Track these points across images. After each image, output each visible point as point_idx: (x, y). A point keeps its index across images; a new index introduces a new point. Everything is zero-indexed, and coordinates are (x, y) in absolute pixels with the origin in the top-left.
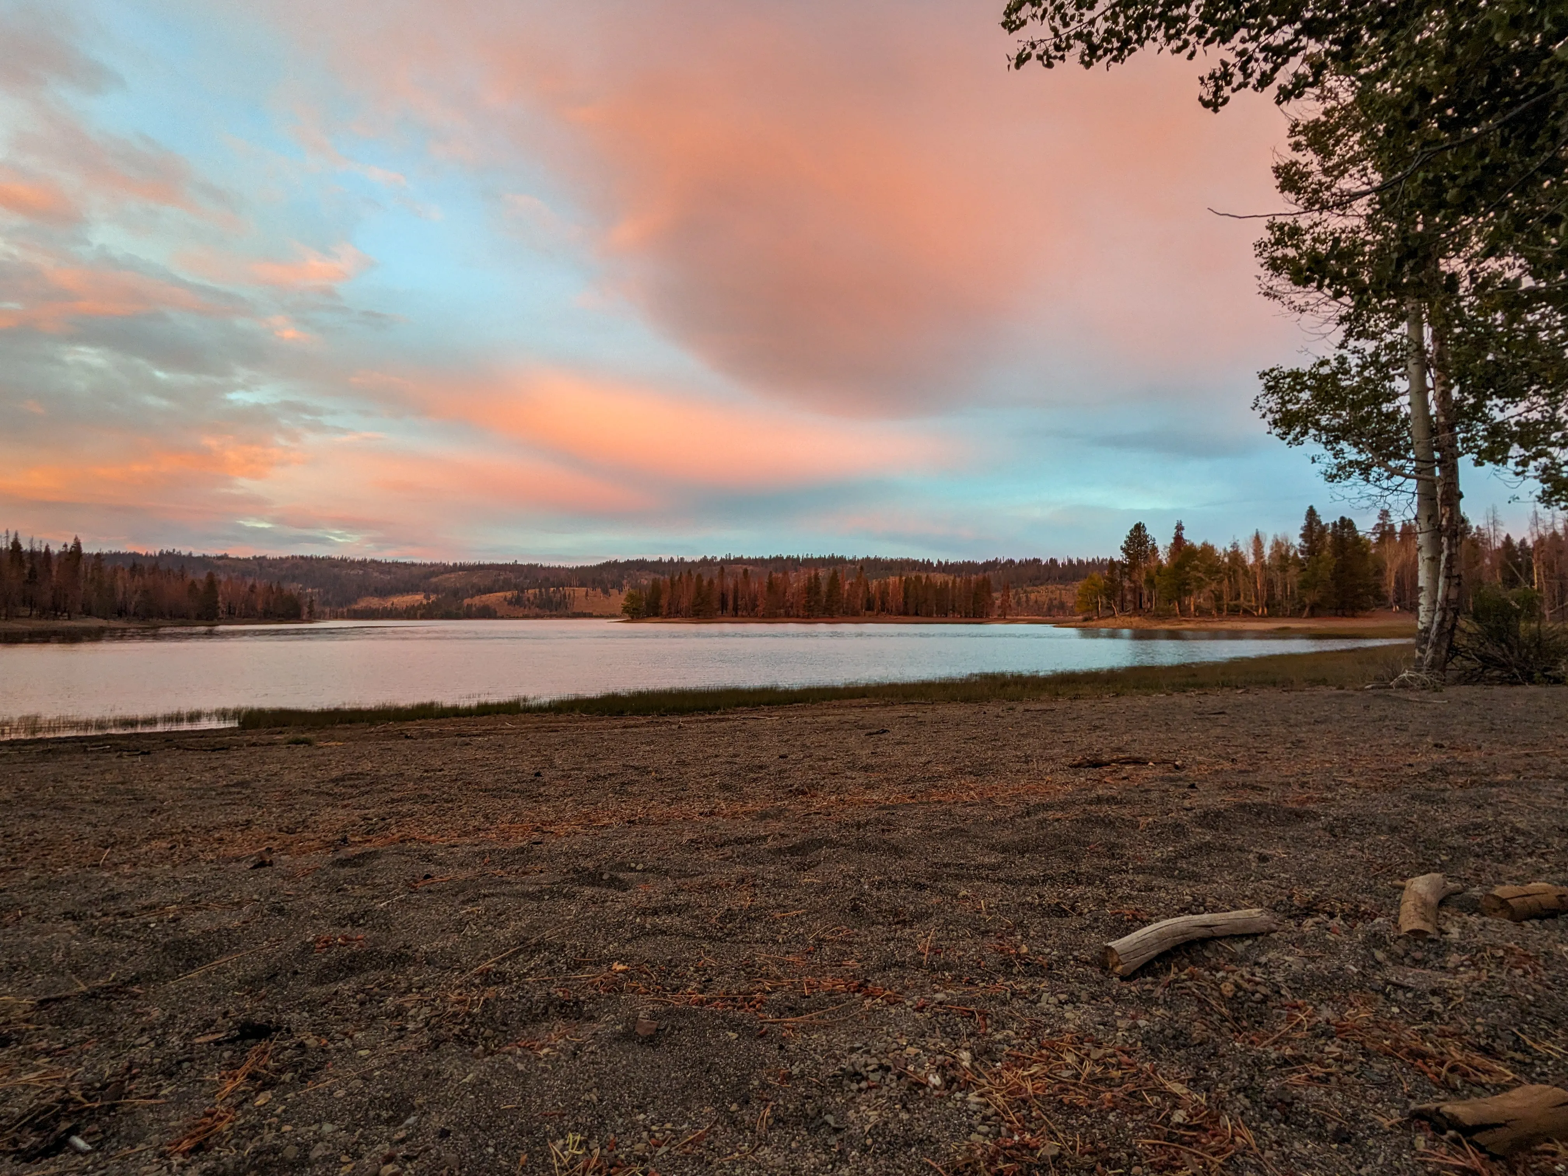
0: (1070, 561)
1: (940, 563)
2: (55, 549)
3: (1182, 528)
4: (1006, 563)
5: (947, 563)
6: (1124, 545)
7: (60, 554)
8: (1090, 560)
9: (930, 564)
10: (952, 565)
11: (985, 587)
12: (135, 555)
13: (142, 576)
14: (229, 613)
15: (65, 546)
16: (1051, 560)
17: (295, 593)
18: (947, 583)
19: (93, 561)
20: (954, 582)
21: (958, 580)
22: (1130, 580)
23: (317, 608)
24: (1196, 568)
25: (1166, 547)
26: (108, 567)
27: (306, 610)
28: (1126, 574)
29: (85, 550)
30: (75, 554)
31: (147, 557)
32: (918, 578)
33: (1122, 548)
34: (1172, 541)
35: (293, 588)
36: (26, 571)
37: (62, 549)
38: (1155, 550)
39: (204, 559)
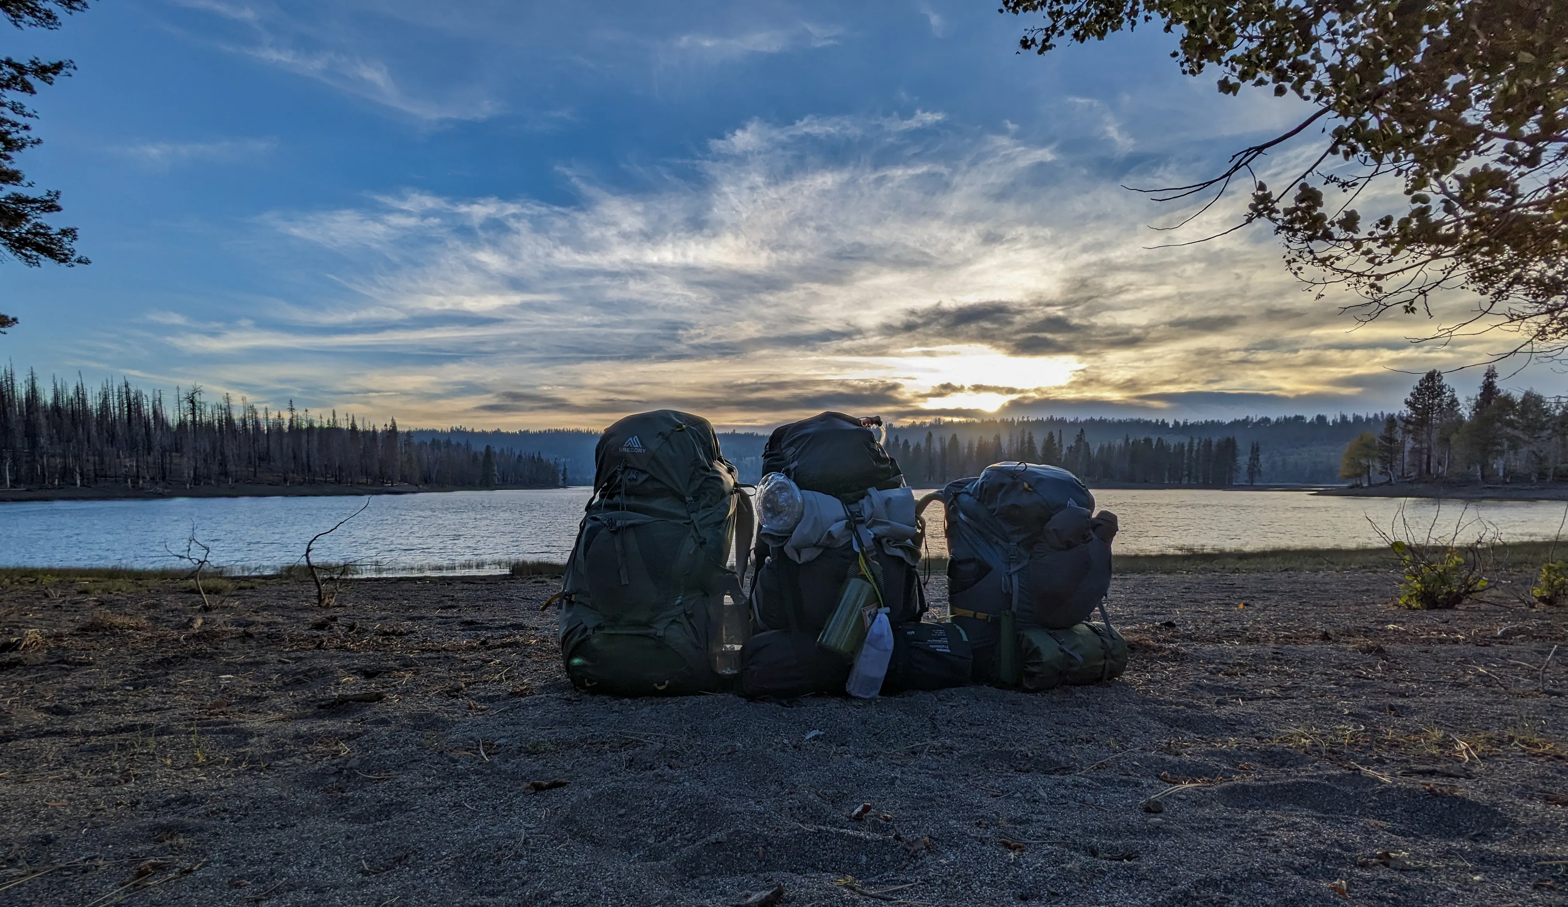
0: (1344, 418)
1: (1176, 423)
2: (380, 428)
3: (1495, 376)
4: (1259, 422)
5: (1185, 423)
6: (1410, 398)
7: (383, 432)
8: (1371, 416)
9: (1164, 425)
10: (1192, 425)
11: (1229, 447)
12: (434, 432)
13: (439, 449)
14: (503, 480)
15: (386, 425)
16: (1319, 417)
17: (552, 462)
18: (1182, 446)
19: (405, 438)
20: (1191, 445)
21: (1196, 441)
22: (1414, 439)
23: (569, 476)
24: (1511, 423)
25: (1469, 399)
26: (415, 441)
27: (561, 477)
28: (1409, 432)
29: (399, 429)
30: (392, 433)
31: (443, 433)
32: (1148, 441)
33: (1406, 402)
34: (1479, 391)
35: (549, 457)
36: (362, 447)
37: (384, 428)
38: (1454, 402)
39: (483, 434)
